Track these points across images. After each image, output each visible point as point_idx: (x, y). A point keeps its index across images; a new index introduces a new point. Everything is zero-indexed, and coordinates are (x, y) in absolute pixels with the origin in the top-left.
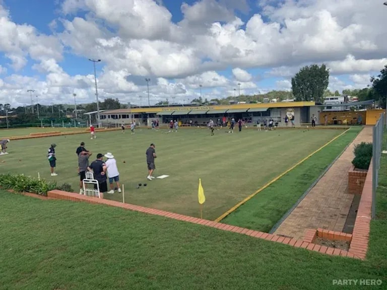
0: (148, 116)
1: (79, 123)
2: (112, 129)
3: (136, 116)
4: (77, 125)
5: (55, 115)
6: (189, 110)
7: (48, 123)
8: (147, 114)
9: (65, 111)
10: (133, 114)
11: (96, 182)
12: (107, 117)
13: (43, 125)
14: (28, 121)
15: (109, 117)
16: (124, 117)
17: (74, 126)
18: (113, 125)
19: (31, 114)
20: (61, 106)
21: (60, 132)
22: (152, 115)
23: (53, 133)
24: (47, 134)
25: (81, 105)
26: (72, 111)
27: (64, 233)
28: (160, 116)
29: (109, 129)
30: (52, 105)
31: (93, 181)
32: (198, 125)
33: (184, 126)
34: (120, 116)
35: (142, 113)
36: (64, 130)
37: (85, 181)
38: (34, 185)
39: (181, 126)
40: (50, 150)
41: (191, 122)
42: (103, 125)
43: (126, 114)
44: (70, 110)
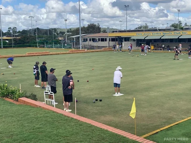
0: (123, 40)
1: (66, 45)
2: (92, 51)
3: (113, 40)
4: (64, 47)
5: (49, 37)
6: (162, 34)
7: (43, 44)
8: (122, 38)
9: (58, 34)
10: (111, 38)
11: (52, 94)
12: (88, 40)
13: (39, 45)
14: (28, 42)
15: (90, 40)
16: (103, 40)
17: (62, 48)
18: (92, 48)
19: (31, 36)
20: (55, 30)
21: (49, 52)
22: (127, 39)
23: (44, 53)
24: (39, 53)
25: (70, 29)
26: (63, 34)
27: (16, 127)
28: (134, 40)
29: (89, 51)
30: (48, 29)
31: (51, 93)
32: (170, 49)
33: (155, 49)
34: (99, 39)
35: (118, 37)
36: (53, 50)
37: (45, 92)
38: (13, 92)
39: (153, 49)
40: (35, 67)
41: (163, 46)
42: (84, 47)
43: (105, 38)
44: (62, 33)
